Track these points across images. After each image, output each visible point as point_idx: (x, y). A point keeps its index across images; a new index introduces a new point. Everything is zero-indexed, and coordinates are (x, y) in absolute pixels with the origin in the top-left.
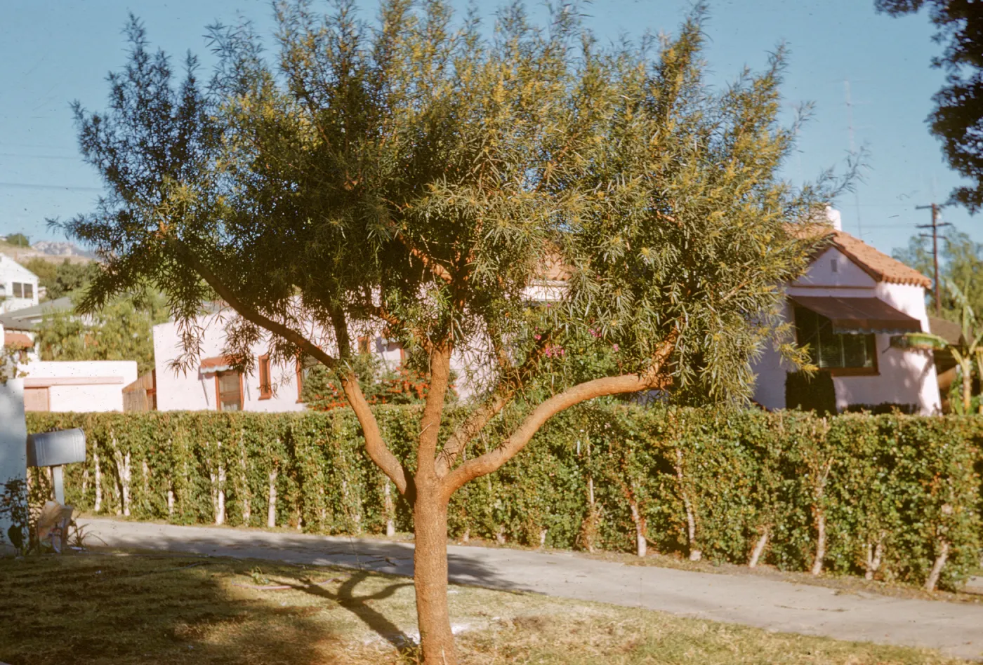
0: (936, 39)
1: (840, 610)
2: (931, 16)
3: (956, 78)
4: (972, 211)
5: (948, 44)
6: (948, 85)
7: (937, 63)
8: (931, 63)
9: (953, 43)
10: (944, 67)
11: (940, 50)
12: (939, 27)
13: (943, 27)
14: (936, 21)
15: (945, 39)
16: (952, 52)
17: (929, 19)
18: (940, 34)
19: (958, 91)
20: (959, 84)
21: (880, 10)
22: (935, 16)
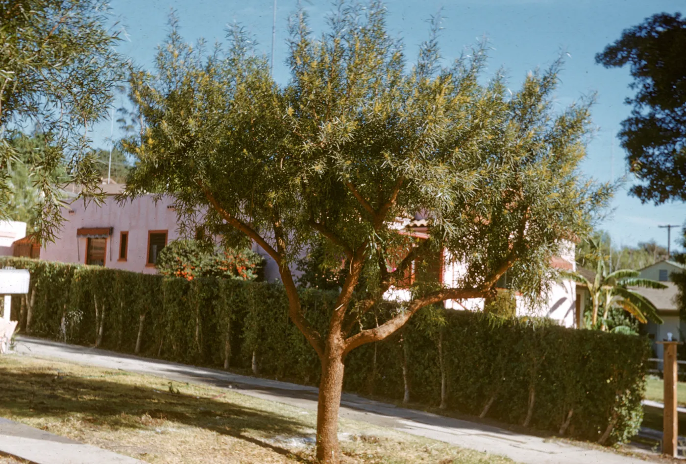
0: (632, 86)
1: (552, 453)
2: (631, 71)
3: (638, 113)
4: (643, 201)
5: (639, 90)
6: (631, 116)
7: (629, 102)
8: (624, 101)
9: (642, 90)
10: (633, 105)
11: (633, 94)
12: (635, 79)
13: (638, 79)
14: (634, 75)
15: (637, 87)
16: (640, 96)
17: (629, 73)
18: (634, 84)
19: (637, 121)
20: (639, 117)
21: (598, 62)
22: (634, 71)
